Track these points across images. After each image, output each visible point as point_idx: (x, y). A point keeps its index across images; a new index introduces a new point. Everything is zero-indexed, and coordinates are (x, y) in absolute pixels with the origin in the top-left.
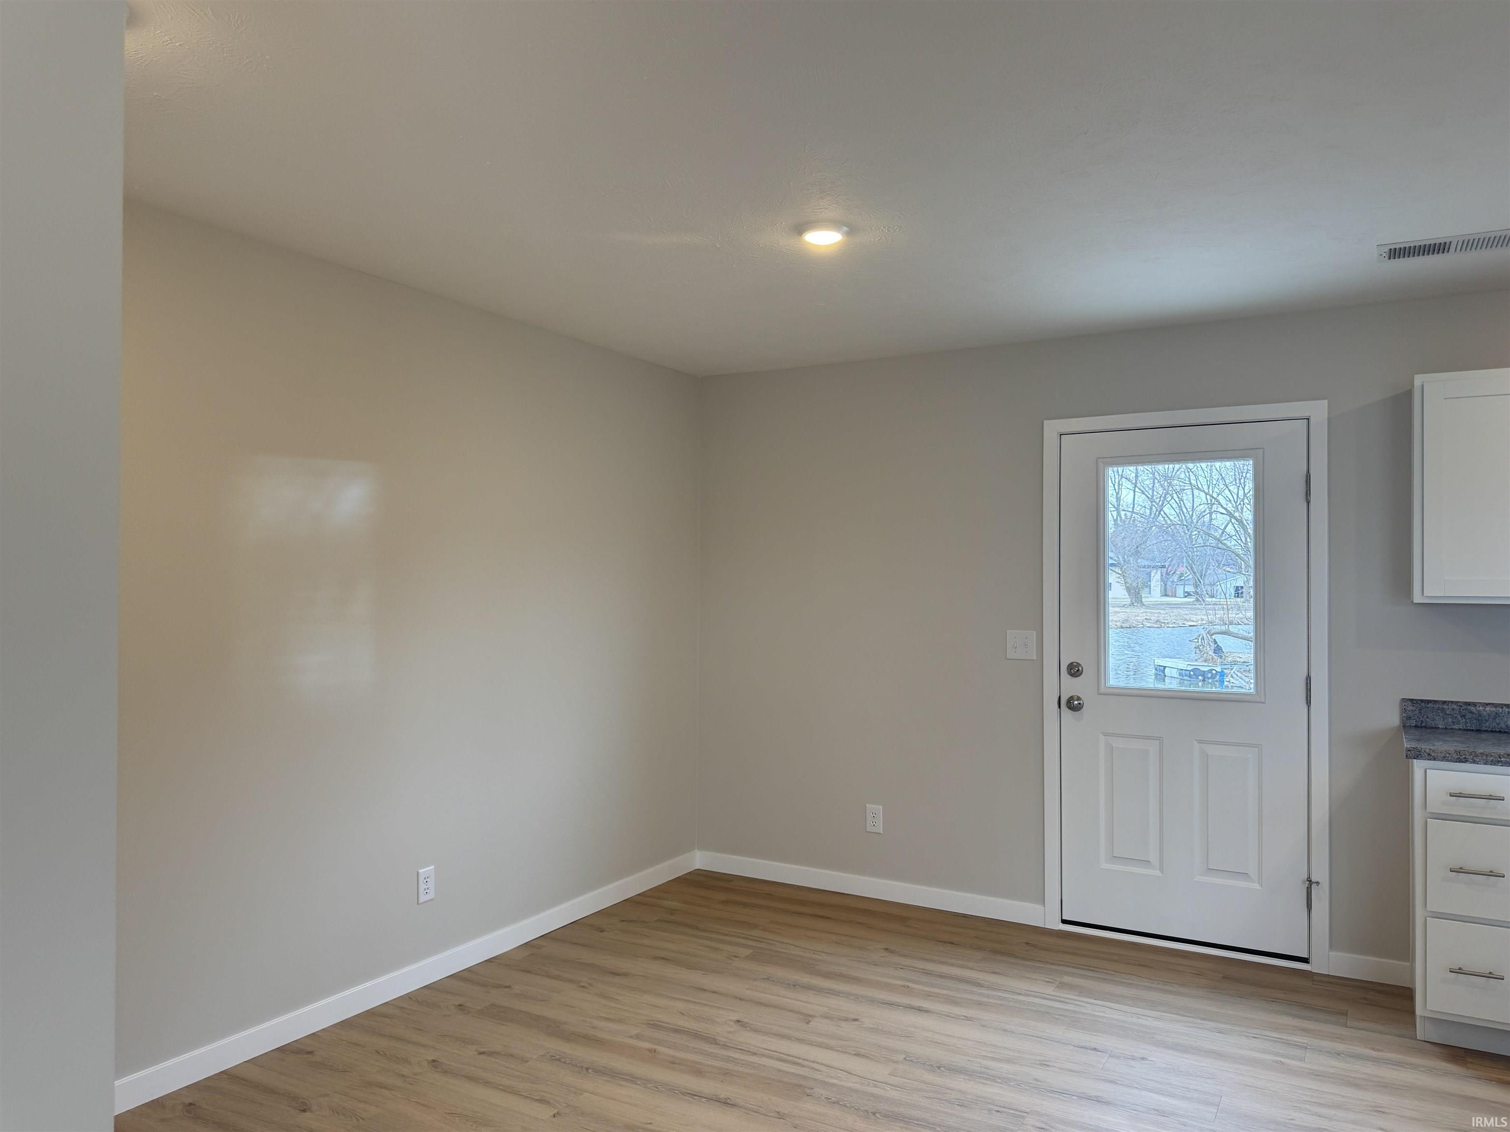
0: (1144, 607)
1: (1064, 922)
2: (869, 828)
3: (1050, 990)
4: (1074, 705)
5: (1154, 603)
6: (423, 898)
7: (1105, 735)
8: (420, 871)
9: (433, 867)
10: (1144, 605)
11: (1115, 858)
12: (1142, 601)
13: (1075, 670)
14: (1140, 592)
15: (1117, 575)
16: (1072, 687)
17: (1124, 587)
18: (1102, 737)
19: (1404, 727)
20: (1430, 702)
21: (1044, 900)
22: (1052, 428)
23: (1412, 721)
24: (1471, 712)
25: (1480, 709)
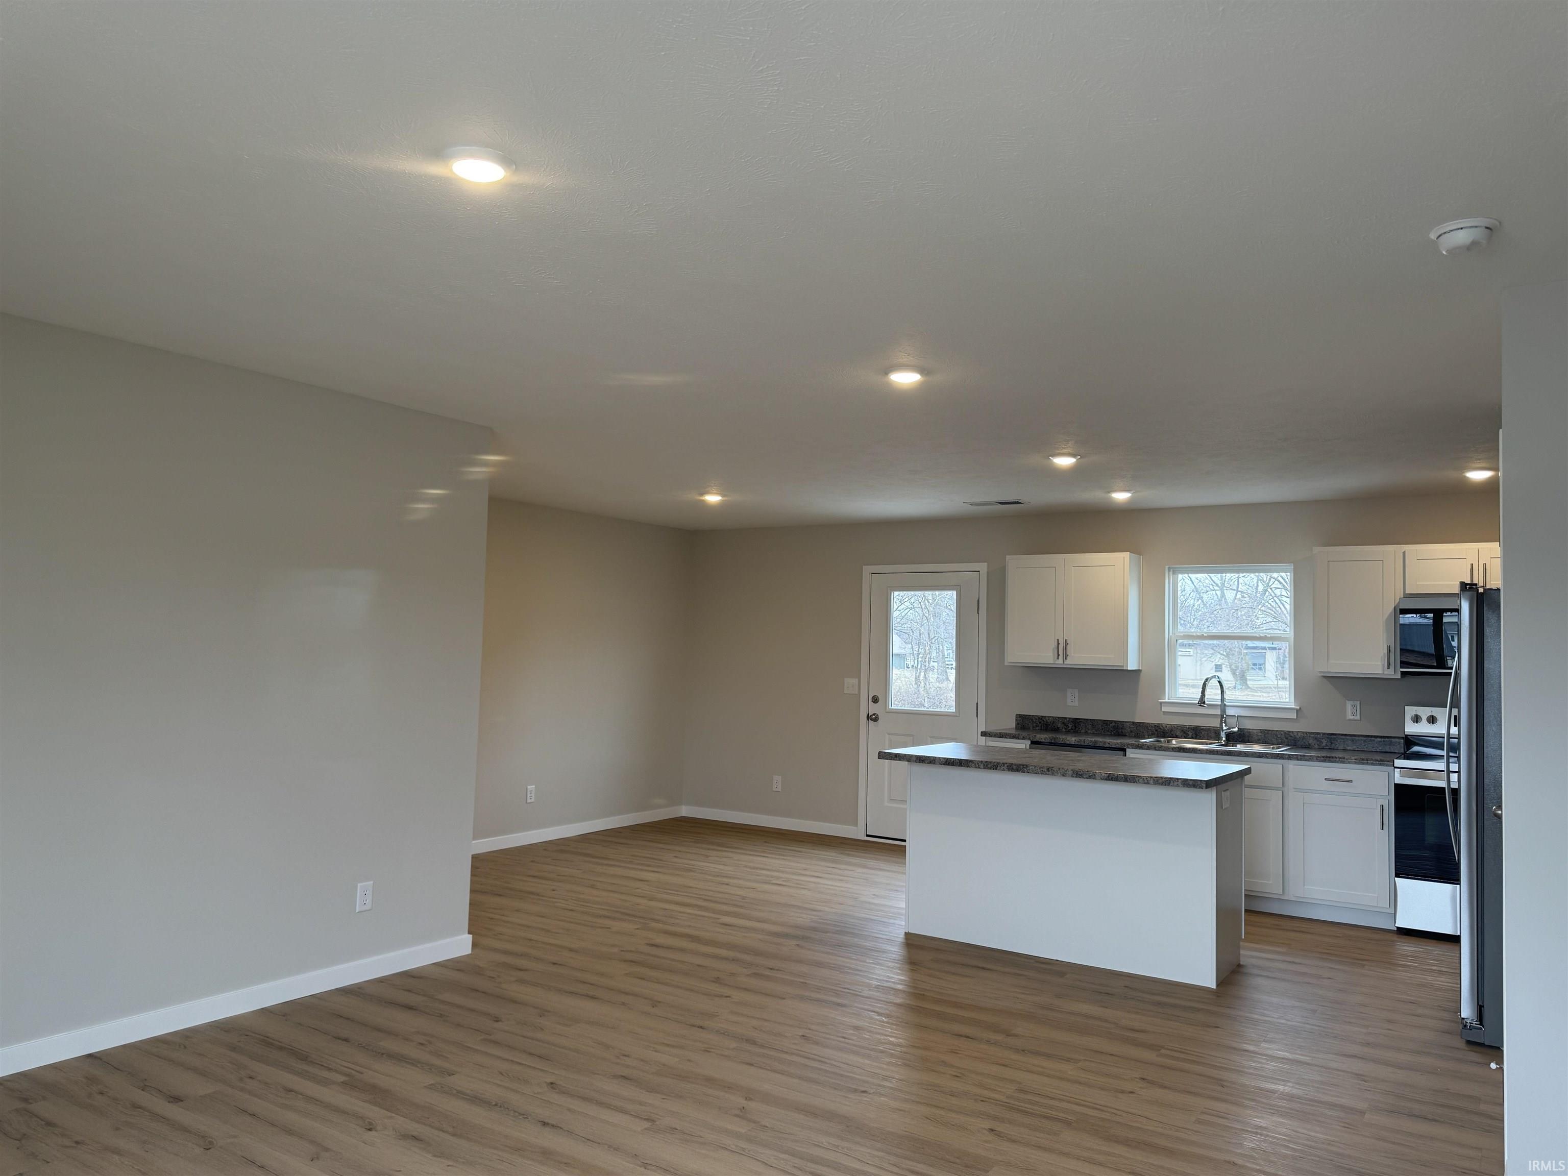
0: (1249, 690)
1: (868, 836)
2: (774, 789)
3: (834, 854)
4: (873, 718)
5: (1262, 686)
6: (529, 801)
7: (889, 734)
8: (529, 787)
9: (534, 786)
10: (1249, 688)
11: (892, 800)
12: (1247, 684)
13: (875, 700)
14: (1245, 674)
15: (1222, 657)
16: (874, 709)
17: (1229, 669)
18: (887, 736)
19: (1017, 728)
20: (1027, 715)
21: (857, 826)
22: (867, 570)
23: (1020, 725)
24: (1043, 721)
25: (1047, 719)
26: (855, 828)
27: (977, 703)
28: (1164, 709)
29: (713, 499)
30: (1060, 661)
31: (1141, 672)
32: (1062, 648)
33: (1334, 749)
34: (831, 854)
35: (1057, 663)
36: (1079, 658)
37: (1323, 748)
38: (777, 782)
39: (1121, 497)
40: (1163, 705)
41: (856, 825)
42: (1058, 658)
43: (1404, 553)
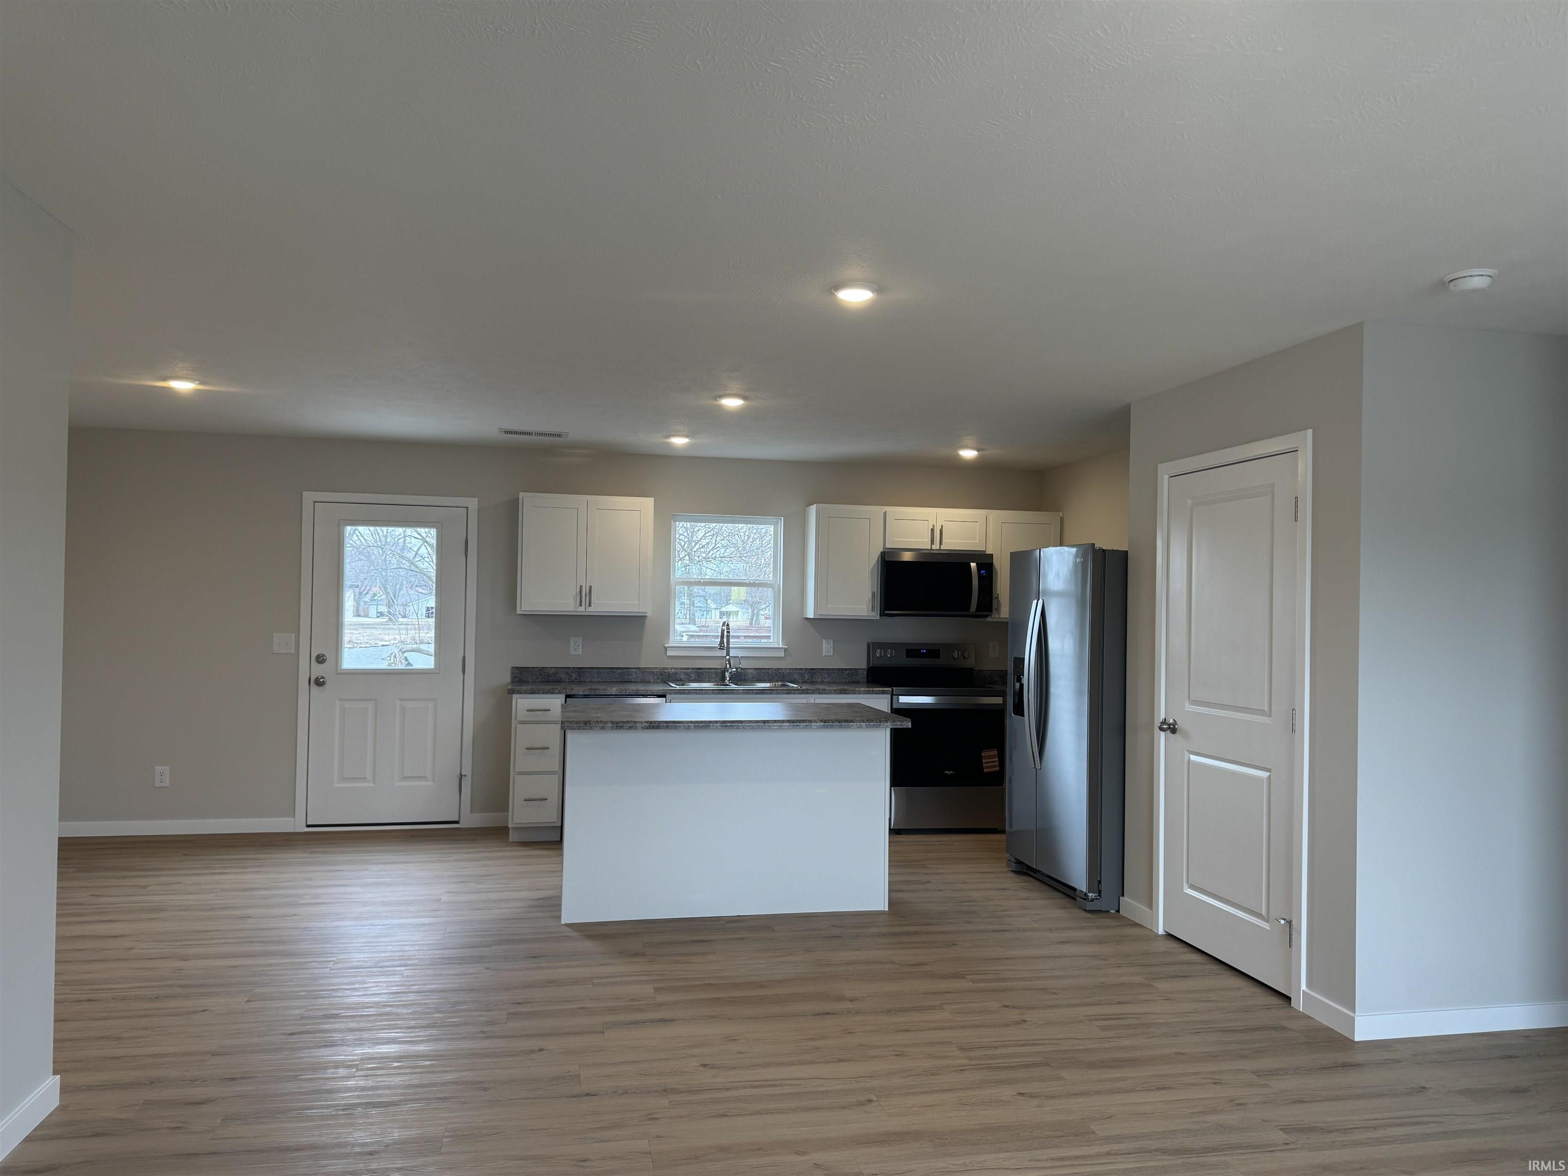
1: (308, 826)
2: (158, 784)
4: (319, 682)
7: (340, 700)
11: (344, 780)
13: (320, 659)
16: (318, 670)
18: (338, 703)
19: (512, 682)
20: (525, 667)
21: (294, 817)
22: (309, 497)
23: (517, 679)
24: (545, 672)
25: (549, 670)
26: (292, 819)
27: (464, 658)
28: (669, 653)
29: (183, 386)
30: (582, 609)
31: (646, 618)
32: (585, 595)
33: (814, 682)
34: (297, 855)
35: (578, 610)
36: (602, 605)
37: (805, 682)
38: (163, 774)
39: (679, 441)
40: (668, 649)
41: (294, 815)
42: (581, 605)
43: (885, 514)
